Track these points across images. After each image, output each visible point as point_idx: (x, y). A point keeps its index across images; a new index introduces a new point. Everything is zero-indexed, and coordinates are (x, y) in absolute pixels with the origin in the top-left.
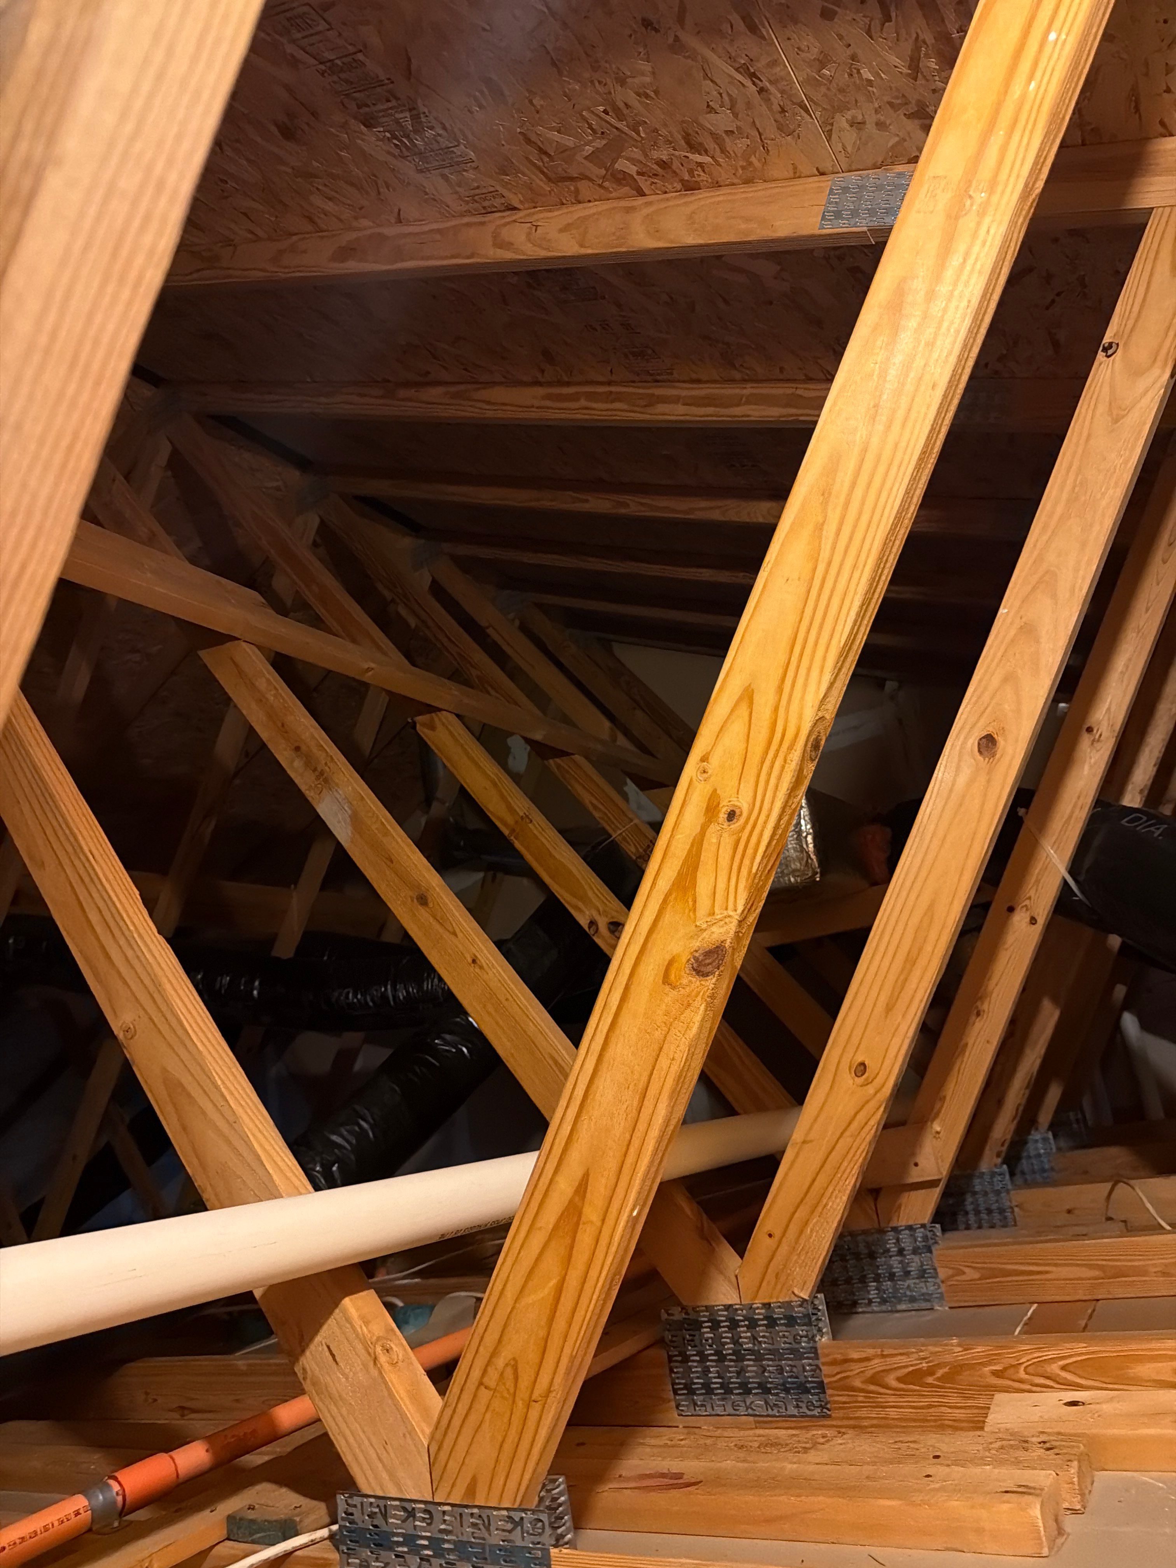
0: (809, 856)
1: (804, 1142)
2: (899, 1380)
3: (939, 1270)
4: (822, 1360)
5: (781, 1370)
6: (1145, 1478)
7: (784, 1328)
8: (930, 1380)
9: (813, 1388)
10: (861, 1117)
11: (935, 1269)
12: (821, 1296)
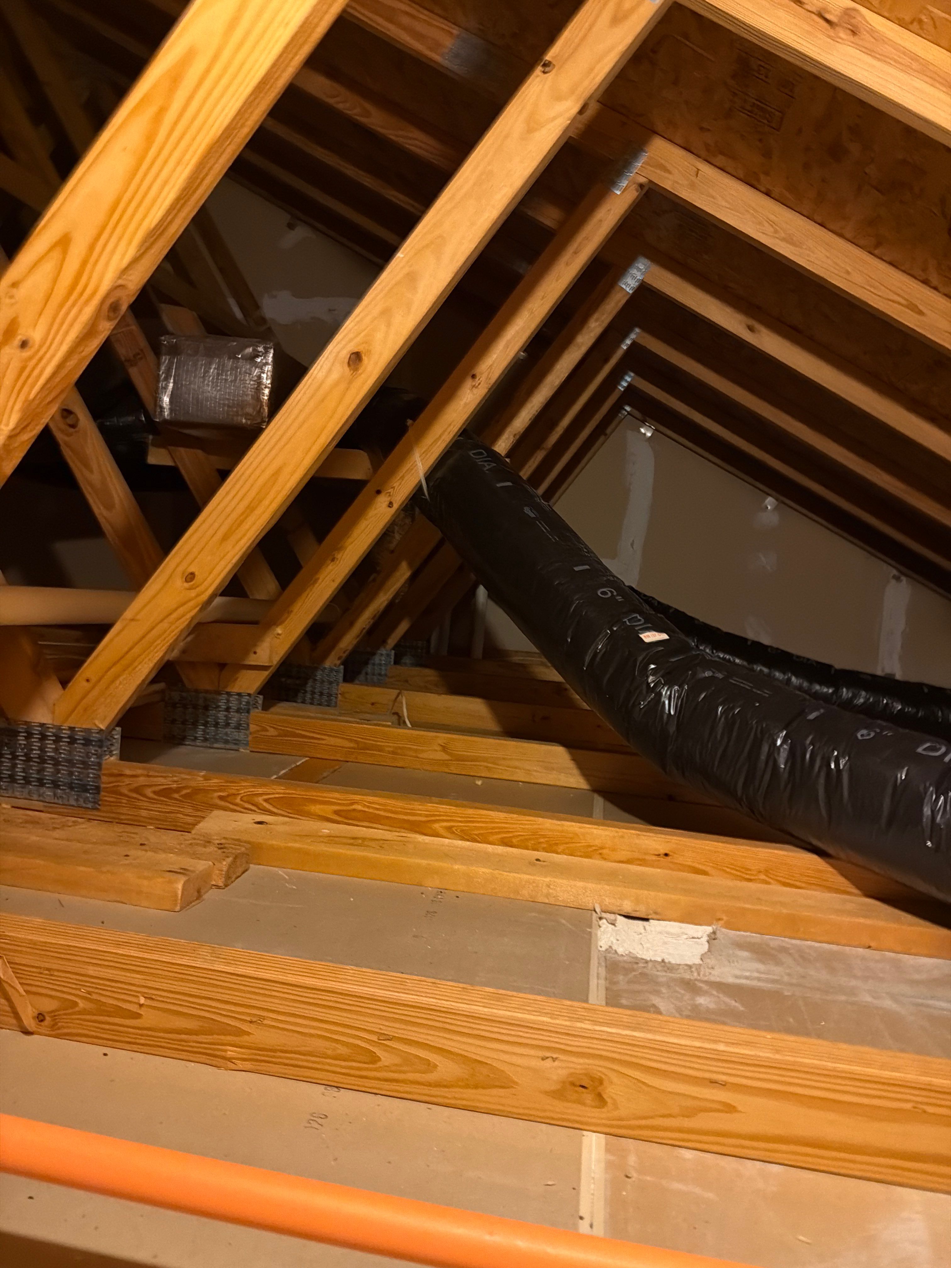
0: (262, 406)
1: (132, 620)
2: (154, 792)
3: (251, 726)
4: (103, 772)
5: (71, 774)
6: (280, 872)
7: (81, 746)
8: (176, 796)
9: (92, 789)
10: (181, 610)
11: (248, 725)
12: (119, 729)
